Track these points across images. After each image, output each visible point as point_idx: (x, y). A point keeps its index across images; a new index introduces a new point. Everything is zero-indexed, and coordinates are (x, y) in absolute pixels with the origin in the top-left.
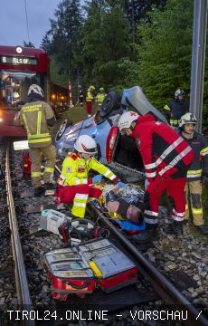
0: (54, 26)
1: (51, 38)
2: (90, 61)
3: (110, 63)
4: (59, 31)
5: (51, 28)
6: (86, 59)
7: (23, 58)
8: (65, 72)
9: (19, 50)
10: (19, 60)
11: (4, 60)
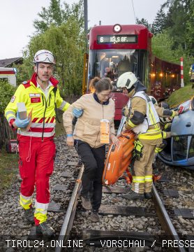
1: (166, 11)
4: (176, 3)
5: (166, 1)
7: (121, 36)
9: (117, 29)
10: (116, 40)
11: (102, 40)
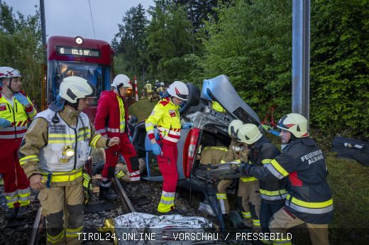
0: (121, 30)
1: (119, 40)
2: (155, 58)
3: (174, 59)
4: (127, 34)
5: (119, 32)
6: (151, 56)
7: (83, 49)
8: (132, 69)
9: (79, 41)
10: (79, 52)
11: (62, 51)
